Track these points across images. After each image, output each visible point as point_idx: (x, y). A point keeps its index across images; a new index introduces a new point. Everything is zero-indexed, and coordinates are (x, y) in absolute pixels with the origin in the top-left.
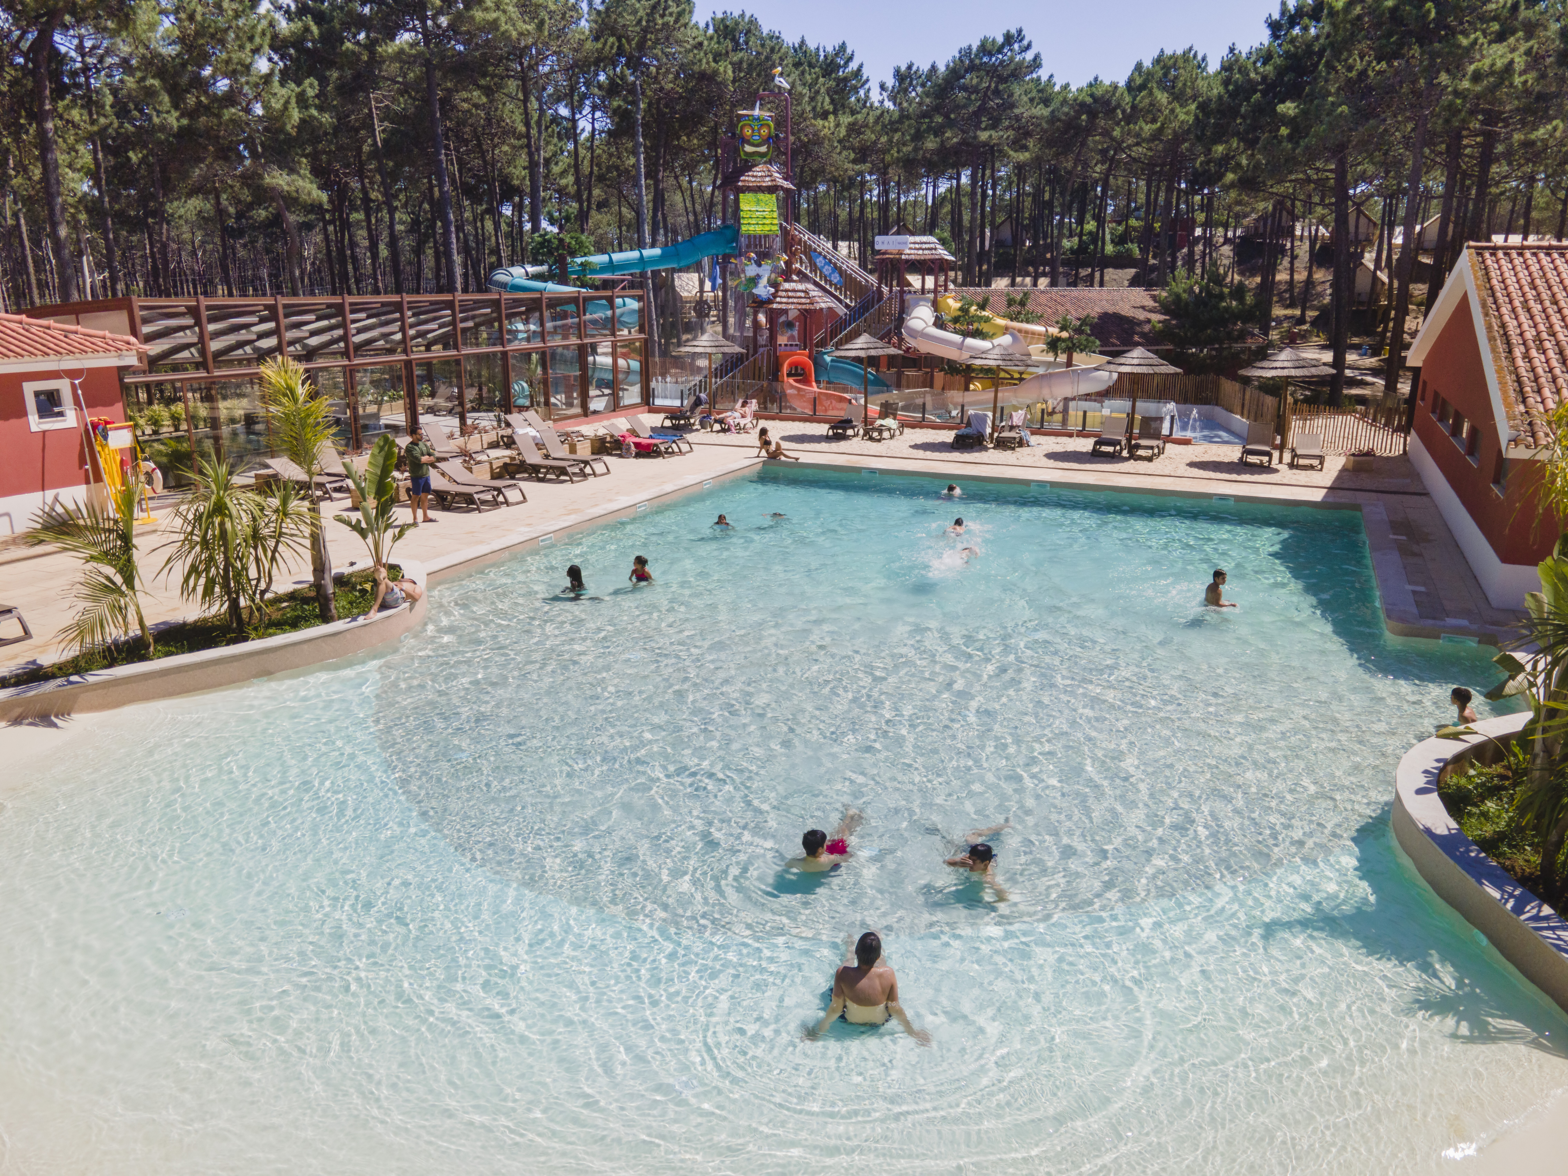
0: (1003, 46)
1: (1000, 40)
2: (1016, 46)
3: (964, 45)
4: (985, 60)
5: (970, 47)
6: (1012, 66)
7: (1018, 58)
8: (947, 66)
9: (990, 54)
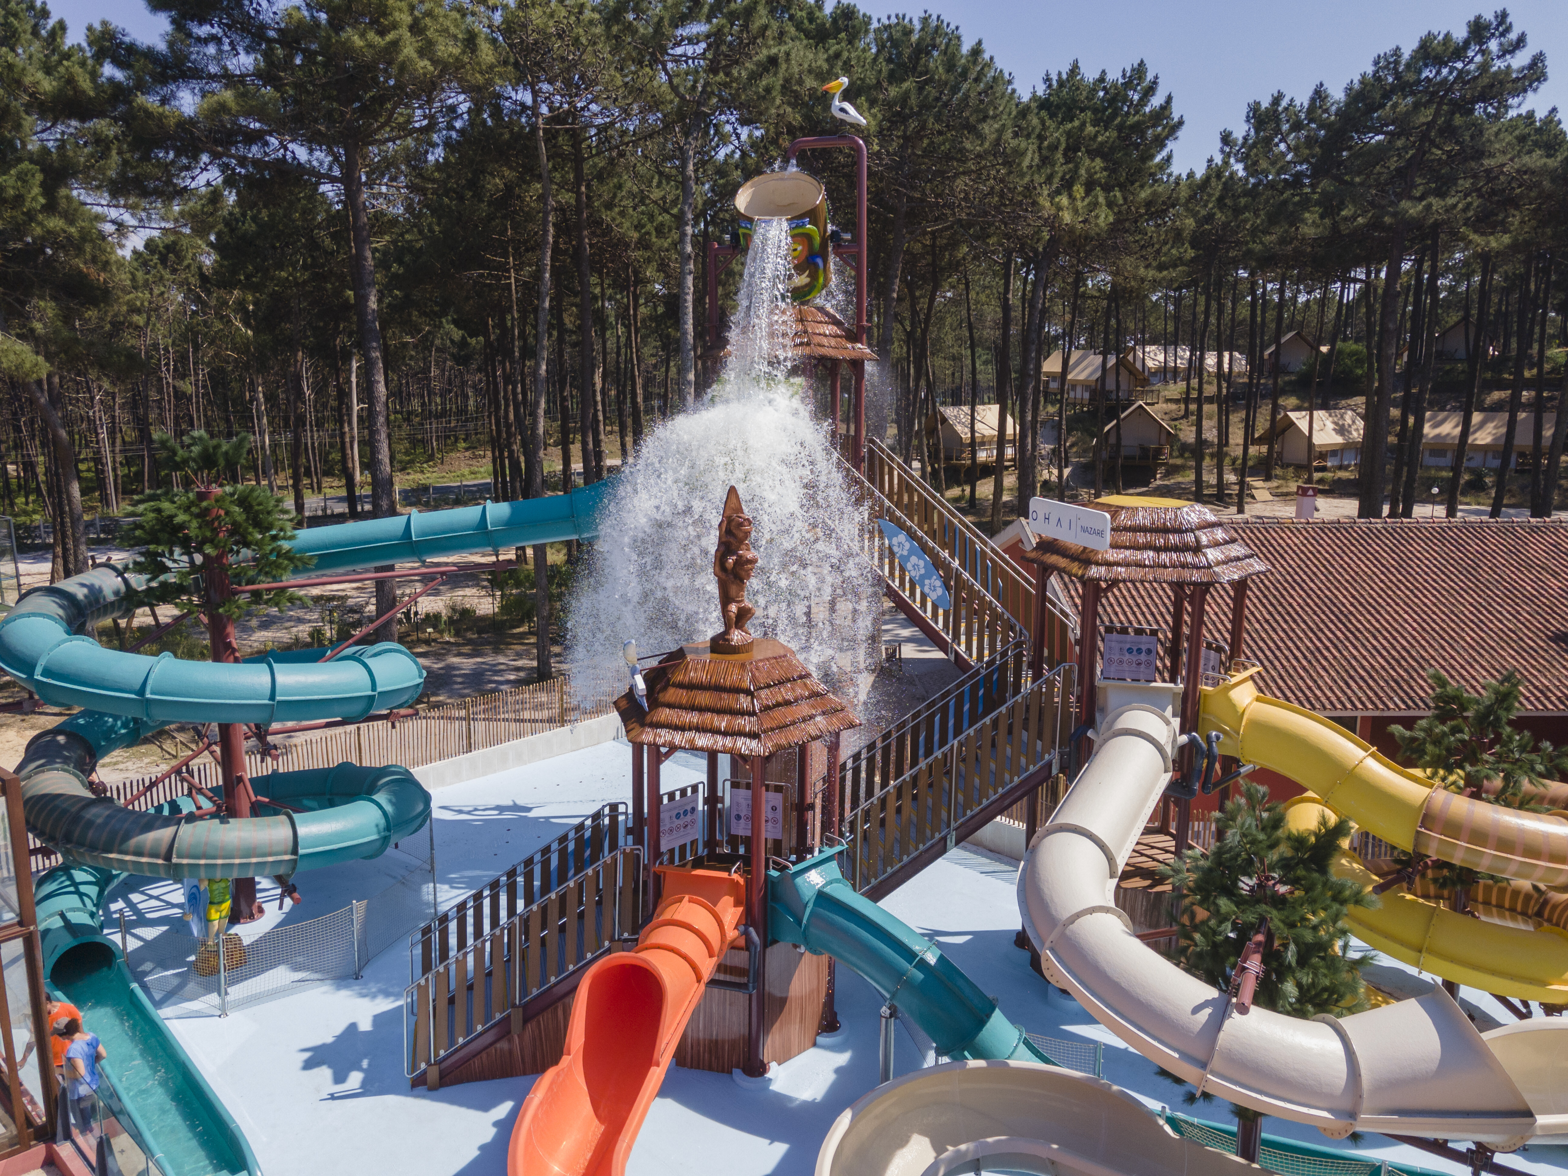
0: (1467, 43)
1: (1460, 33)
2: (1493, 45)
3: (1386, 48)
4: (1426, 73)
5: (1397, 52)
6: (1485, 81)
7: (1498, 65)
8: (1349, 90)
9: (1439, 61)
